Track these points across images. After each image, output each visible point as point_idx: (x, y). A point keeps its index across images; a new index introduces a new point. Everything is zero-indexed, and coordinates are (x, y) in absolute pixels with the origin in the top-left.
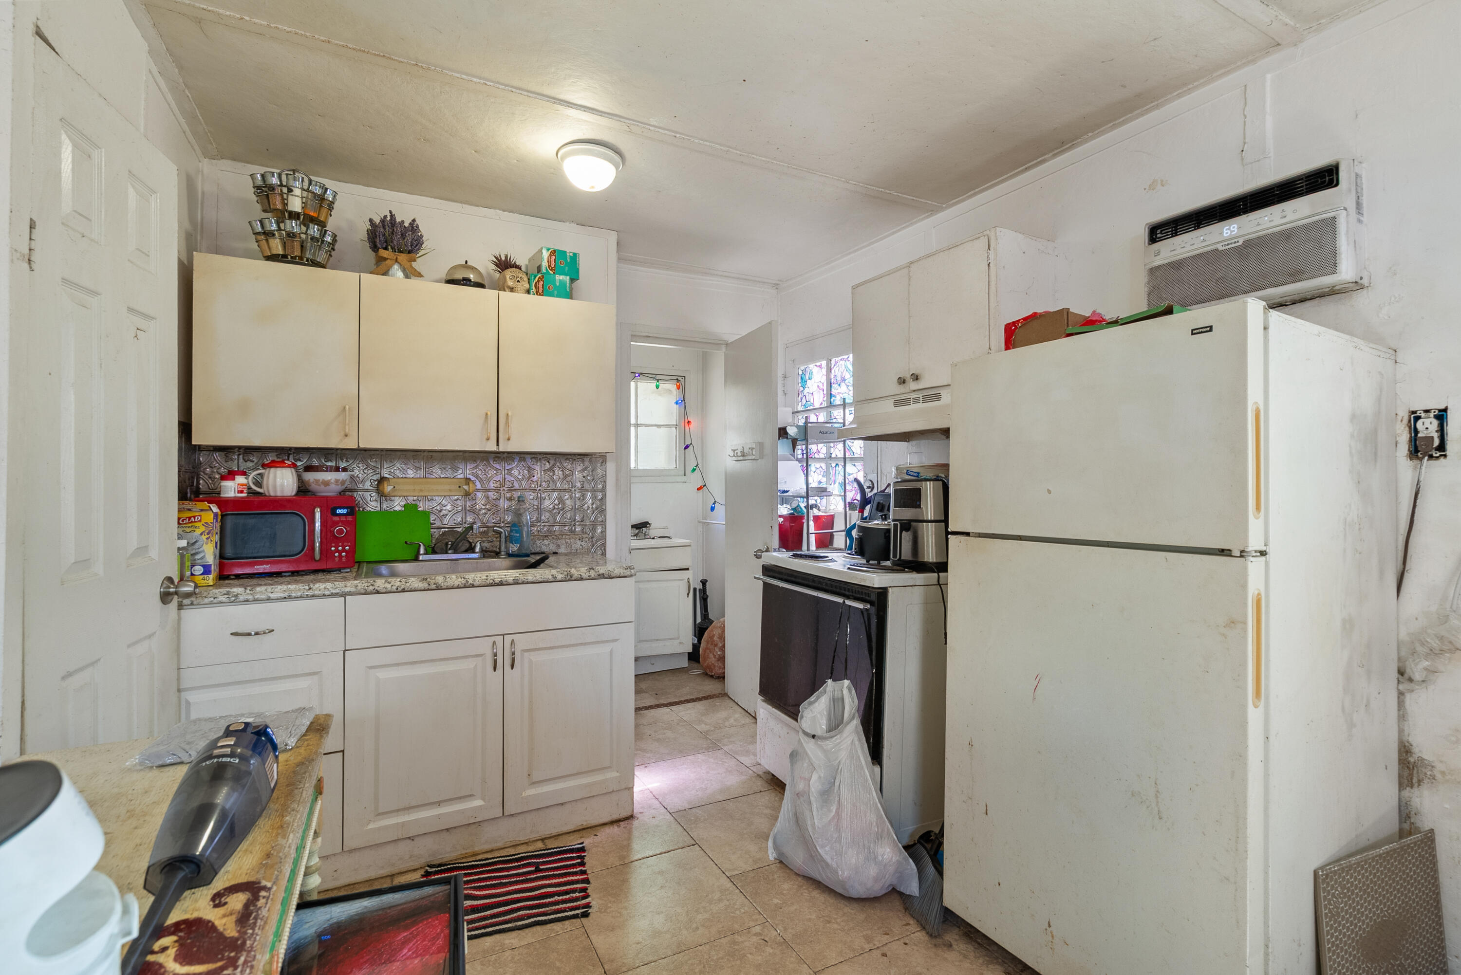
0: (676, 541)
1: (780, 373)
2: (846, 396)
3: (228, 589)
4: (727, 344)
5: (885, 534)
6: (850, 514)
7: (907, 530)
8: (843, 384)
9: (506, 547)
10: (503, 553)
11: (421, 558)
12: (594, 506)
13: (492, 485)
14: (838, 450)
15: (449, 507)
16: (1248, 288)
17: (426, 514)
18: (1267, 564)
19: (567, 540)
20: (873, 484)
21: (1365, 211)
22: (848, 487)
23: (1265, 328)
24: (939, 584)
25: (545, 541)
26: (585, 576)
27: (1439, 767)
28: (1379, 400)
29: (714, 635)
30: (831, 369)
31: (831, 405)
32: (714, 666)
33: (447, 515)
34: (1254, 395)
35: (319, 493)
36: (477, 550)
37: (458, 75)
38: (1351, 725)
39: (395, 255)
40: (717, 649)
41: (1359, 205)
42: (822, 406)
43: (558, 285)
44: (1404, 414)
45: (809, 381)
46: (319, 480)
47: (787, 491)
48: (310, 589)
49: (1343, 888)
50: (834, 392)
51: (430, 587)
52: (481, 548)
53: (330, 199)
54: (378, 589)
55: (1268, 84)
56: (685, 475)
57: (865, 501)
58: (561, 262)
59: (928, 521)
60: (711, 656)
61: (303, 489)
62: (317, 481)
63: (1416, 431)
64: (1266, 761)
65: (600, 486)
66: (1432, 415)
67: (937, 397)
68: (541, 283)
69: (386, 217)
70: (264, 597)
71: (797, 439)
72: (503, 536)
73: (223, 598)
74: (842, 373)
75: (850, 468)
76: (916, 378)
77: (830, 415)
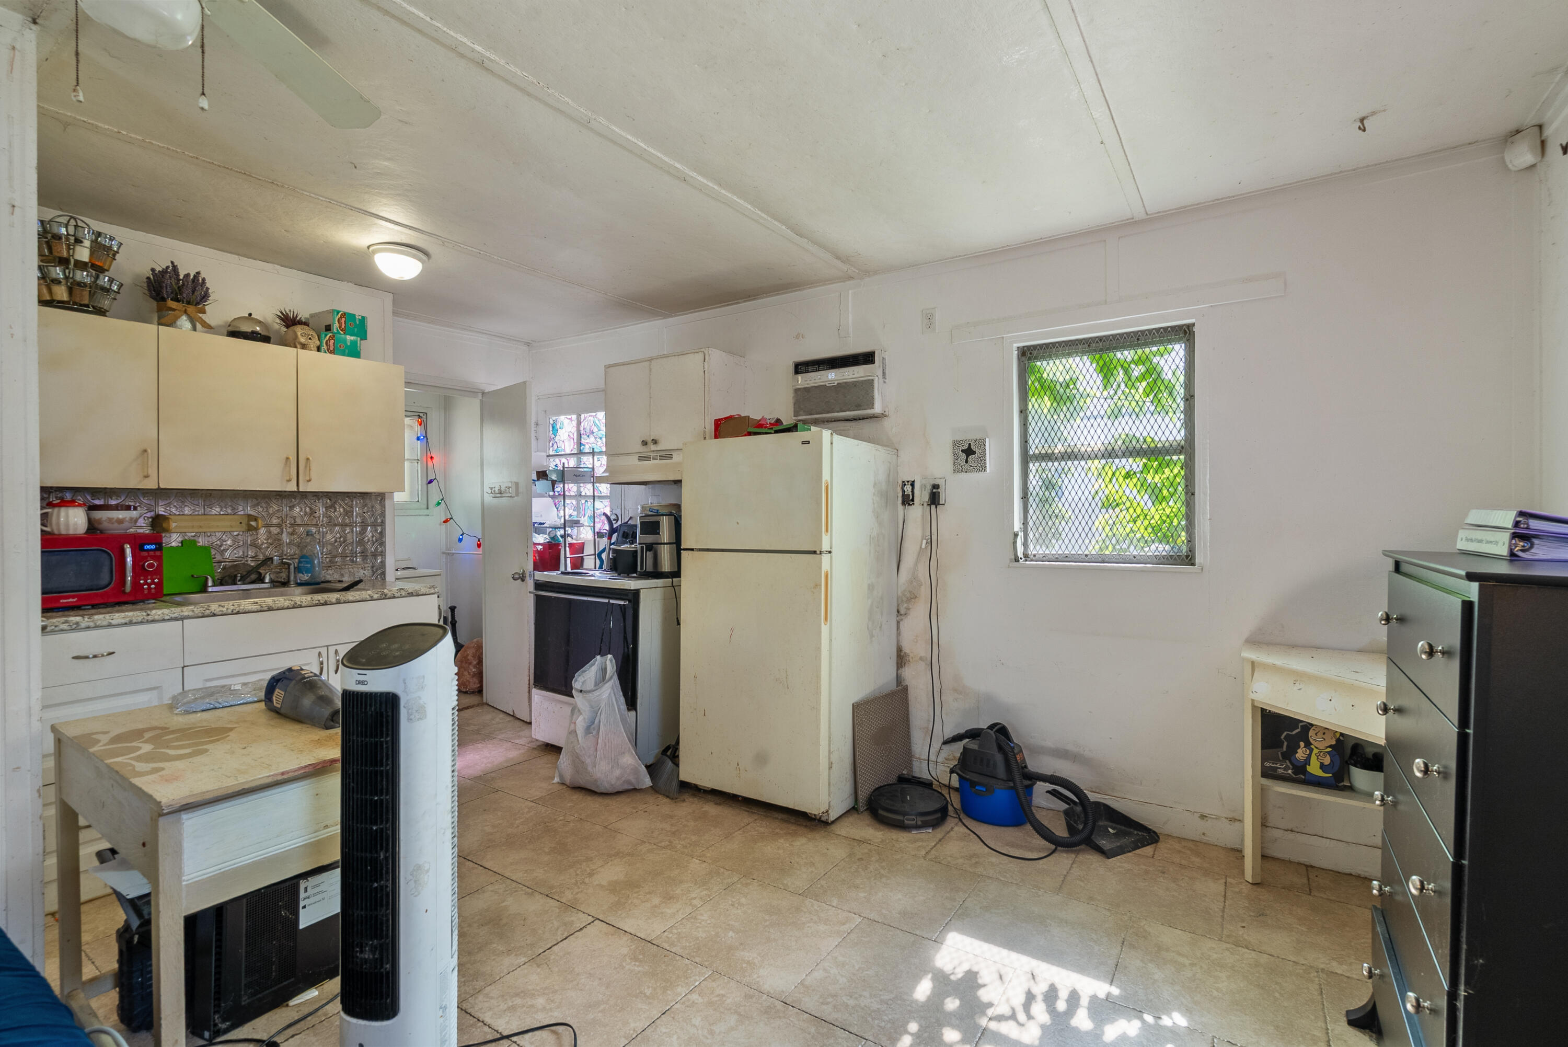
0: (421, 571)
1: (533, 420)
2: (594, 446)
3: (66, 619)
4: (483, 393)
5: (633, 554)
6: (598, 542)
7: (650, 550)
8: (591, 436)
9: (295, 577)
10: (292, 583)
11: (210, 589)
12: (374, 539)
13: (275, 521)
14: (587, 489)
15: (229, 542)
16: (839, 410)
17: (206, 549)
18: (831, 557)
19: (350, 570)
20: (618, 517)
21: (887, 377)
22: (597, 520)
23: (832, 443)
24: (673, 586)
25: (330, 571)
26: (397, 595)
27: (911, 655)
28: (889, 475)
29: (468, 655)
30: (581, 423)
31: (580, 453)
32: (469, 682)
33: (228, 550)
34: (826, 476)
35: (106, 530)
36: (267, 580)
37: (308, 194)
38: (872, 636)
39: (184, 306)
40: (471, 667)
41: (884, 374)
42: (572, 452)
43: (349, 344)
44: (900, 482)
45: (559, 430)
46: (113, 518)
47: (544, 524)
48: (148, 615)
49: (865, 711)
50: (583, 441)
51: (262, 609)
52: (271, 579)
53: (115, 249)
54: (215, 612)
55: (850, 295)
56: (427, 509)
57: (612, 531)
58: (350, 324)
59: (664, 544)
60: (466, 673)
61: (92, 526)
62: (110, 520)
63: (904, 492)
64: (830, 650)
65: (379, 521)
66: (910, 483)
67: (670, 457)
68: (332, 342)
69: (168, 267)
70: (105, 623)
71: (556, 481)
72: (292, 567)
73: (65, 626)
74: (591, 427)
75: (598, 504)
76: (655, 442)
77: (579, 461)
